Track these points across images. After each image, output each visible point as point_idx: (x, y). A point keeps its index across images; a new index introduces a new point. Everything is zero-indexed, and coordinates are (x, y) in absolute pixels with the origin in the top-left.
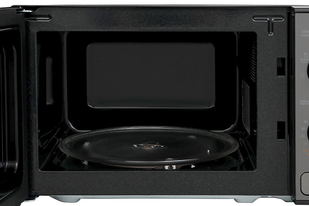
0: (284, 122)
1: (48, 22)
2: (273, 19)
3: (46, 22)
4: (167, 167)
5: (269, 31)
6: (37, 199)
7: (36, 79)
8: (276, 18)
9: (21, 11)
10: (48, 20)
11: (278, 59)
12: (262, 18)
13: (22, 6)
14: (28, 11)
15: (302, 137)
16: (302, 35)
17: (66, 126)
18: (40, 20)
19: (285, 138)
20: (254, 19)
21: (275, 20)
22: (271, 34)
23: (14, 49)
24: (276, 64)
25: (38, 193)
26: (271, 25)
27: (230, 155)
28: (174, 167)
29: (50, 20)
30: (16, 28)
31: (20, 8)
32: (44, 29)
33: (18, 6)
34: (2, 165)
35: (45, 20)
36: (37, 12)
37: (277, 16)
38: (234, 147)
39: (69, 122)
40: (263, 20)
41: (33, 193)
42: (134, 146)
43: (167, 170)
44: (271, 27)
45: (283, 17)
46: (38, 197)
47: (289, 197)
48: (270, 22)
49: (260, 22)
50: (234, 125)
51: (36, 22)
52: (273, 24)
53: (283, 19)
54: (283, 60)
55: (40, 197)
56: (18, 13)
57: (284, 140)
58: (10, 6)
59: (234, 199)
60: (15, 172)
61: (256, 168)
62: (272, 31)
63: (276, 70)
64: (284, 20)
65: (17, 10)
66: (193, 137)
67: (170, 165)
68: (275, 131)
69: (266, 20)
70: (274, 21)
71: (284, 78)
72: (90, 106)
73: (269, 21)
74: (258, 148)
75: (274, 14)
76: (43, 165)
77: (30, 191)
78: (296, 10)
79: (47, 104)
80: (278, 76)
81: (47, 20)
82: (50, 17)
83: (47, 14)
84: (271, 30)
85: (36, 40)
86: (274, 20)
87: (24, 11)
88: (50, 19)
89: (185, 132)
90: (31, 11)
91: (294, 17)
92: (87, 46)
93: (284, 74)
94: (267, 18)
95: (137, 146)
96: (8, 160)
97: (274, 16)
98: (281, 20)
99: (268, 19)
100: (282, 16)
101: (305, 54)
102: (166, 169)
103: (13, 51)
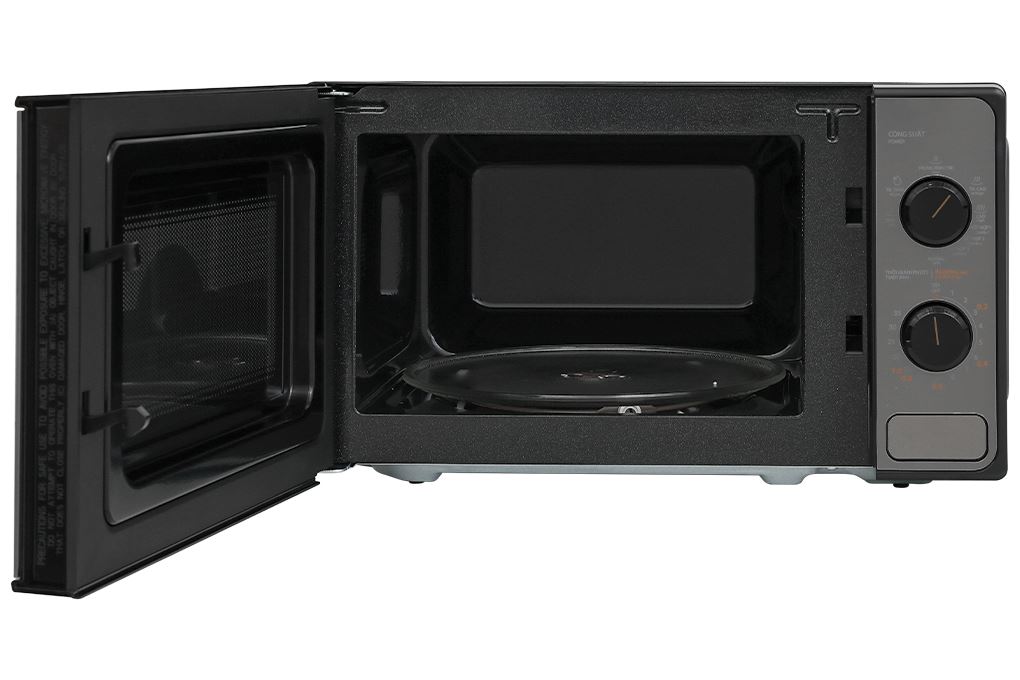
0: (862, 316)
2: (838, 110)
3: (378, 114)
4: (622, 410)
5: (829, 134)
7: (355, 228)
8: (843, 109)
9: (327, 94)
10: (382, 111)
11: (848, 190)
12: (816, 109)
13: (329, 84)
14: (341, 93)
16: (890, 141)
18: (366, 110)
19: (862, 350)
20: (799, 110)
21: (841, 112)
22: (833, 139)
23: (311, 166)
24: (844, 200)
25: (353, 458)
26: (832, 121)
28: (638, 409)
29: (386, 110)
30: (316, 126)
31: (326, 87)
32: (371, 130)
33: (322, 84)
34: (280, 392)
35: (374, 110)
36: (360, 95)
37: (845, 104)
38: (771, 379)
39: (429, 332)
40: (818, 112)
41: (343, 457)
44: (833, 126)
45: (858, 106)
48: (832, 116)
49: (811, 116)
51: (357, 115)
52: (837, 119)
53: (857, 110)
54: (859, 191)
56: (320, 96)
57: (860, 353)
58: (307, 83)
59: (761, 476)
60: (307, 407)
61: (803, 411)
62: (836, 134)
63: (844, 211)
64: (861, 111)
65: (320, 91)
68: (842, 335)
69: (824, 112)
71: (860, 227)
72: (477, 301)
73: (829, 115)
74: (807, 368)
75: (838, 101)
76: (368, 401)
77: (337, 454)
78: (877, 92)
79: (383, 293)
80: (848, 224)
81: (378, 110)
82: (383, 104)
83: (379, 99)
84: (833, 132)
85: (355, 152)
86: (839, 113)
87: (334, 93)
90: (346, 94)
91: (874, 105)
92: (474, 171)
93: (860, 220)
94: (826, 107)
95: (569, 376)
96: (295, 384)
97: (840, 105)
98: (855, 112)
99: (829, 111)
100: (855, 104)
101: (895, 178)
103: (308, 170)
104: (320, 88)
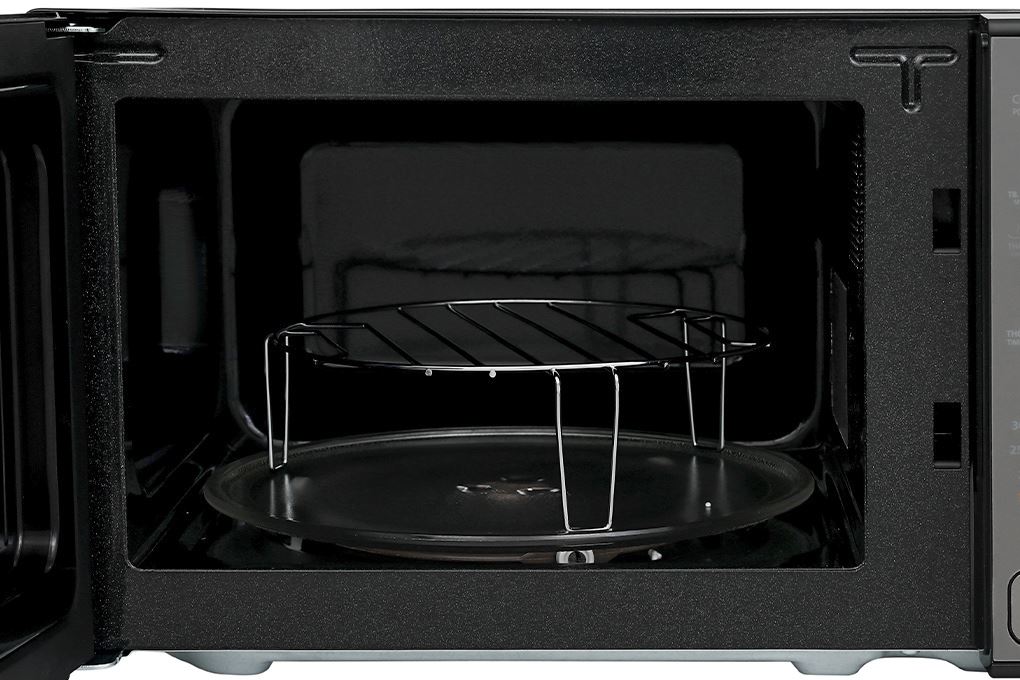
0: (957, 406)
1: (152, 66)
2: (919, 59)
3: (148, 66)
4: (563, 557)
5: (905, 99)
6: (124, 661)
8: (929, 55)
9: (61, 30)
10: (155, 59)
11: (937, 193)
12: (882, 55)
13: (63, 12)
14: (83, 29)
15: (1013, 453)
16: (1015, 111)
17: (235, 428)
18: (128, 59)
19: (958, 459)
20: (855, 59)
21: (925, 60)
22: (912, 108)
23: (40, 156)
24: (930, 210)
25: (128, 642)
26: (911, 76)
27: (782, 517)
28: (590, 557)
29: (162, 59)
30: (42, 87)
31: (58, 17)
32: (137, 90)
33: (50, 12)
35: (142, 59)
36: (117, 32)
37: (933, 48)
38: (797, 493)
39: (242, 411)
40: (887, 60)
41: (111, 640)
42: (460, 491)
43: (563, 566)
44: (911, 84)
45: (954, 52)
46: (126, 654)
47: (973, 655)
48: (910, 68)
49: (874, 67)
50: (808, 422)
51: (113, 66)
52: (917, 72)
53: (952, 58)
54: (954, 194)
55: (135, 655)
56: (50, 34)
57: (957, 464)
58: (25, 12)
59: (793, 663)
60: (49, 568)
61: (863, 559)
62: (917, 98)
63: (929, 229)
64: (958, 61)
65: (48, 24)
66: (662, 461)
67: (576, 549)
68: (928, 436)
69: (897, 60)
70: (923, 65)
71: (956, 255)
73: (905, 65)
74: (870, 490)
75: (921, 41)
76: (144, 548)
77: (100, 636)
78: (992, 27)
79: (167, 352)
80: (937, 251)
81: (148, 59)
82: (157, 47)
83: (149, 39)
84: (912, 95)
85: (112, 129)
86: (923, 62)
87: (72, 28)
88: (160, 56)
89: (640, 444)
90: (93, 30)
91: (987, 49)
93: (956, 244)
94: (899, 52)
95: (469, 489)
96: (26, 531)
97: (923, 48)
98: (948, 60)
99: (904, 58)
100: (948, 48)
102: (561, 562)
103: (34, 164)
104: (48, 21)
